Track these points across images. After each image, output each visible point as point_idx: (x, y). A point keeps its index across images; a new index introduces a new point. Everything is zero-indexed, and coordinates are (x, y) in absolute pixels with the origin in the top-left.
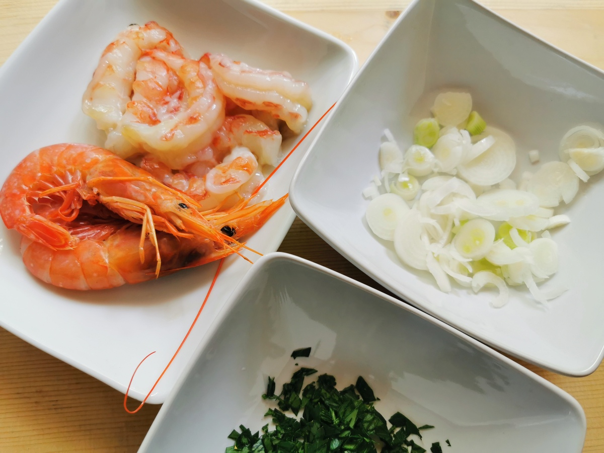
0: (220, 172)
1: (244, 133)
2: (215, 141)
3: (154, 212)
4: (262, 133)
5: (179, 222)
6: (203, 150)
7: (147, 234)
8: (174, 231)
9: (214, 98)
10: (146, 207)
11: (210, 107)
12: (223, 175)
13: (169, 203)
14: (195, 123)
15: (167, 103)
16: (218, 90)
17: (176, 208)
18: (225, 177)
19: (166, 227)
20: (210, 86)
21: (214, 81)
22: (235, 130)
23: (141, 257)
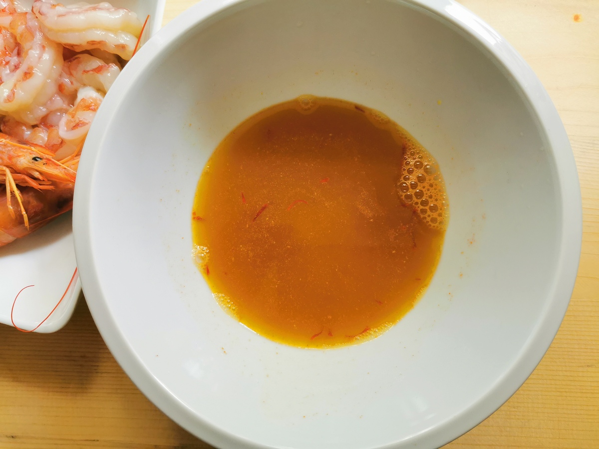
0: (70, 117)
1: (83, 74)
2: (61, 88)
3: (14, 171)
4: (98, 70)
5: (37, 175)
6: (51, 99)
7: (12, 193)
8: (34, 184)
9: (44, 47)
10: (4, 168)
11: (40, 57)
12: (72, 120)
13: (24, 161)
14: (30, 76)
15: (7, 63)
16: (46, 38)
17: (30, 163)
18: (75, 121)
19: (27, 182)
20: (38, 36)
21: (41, 30)
22: (74, 72)
23: (11, 214)
